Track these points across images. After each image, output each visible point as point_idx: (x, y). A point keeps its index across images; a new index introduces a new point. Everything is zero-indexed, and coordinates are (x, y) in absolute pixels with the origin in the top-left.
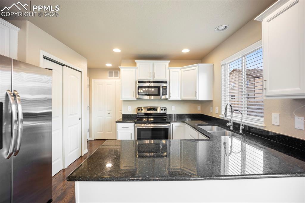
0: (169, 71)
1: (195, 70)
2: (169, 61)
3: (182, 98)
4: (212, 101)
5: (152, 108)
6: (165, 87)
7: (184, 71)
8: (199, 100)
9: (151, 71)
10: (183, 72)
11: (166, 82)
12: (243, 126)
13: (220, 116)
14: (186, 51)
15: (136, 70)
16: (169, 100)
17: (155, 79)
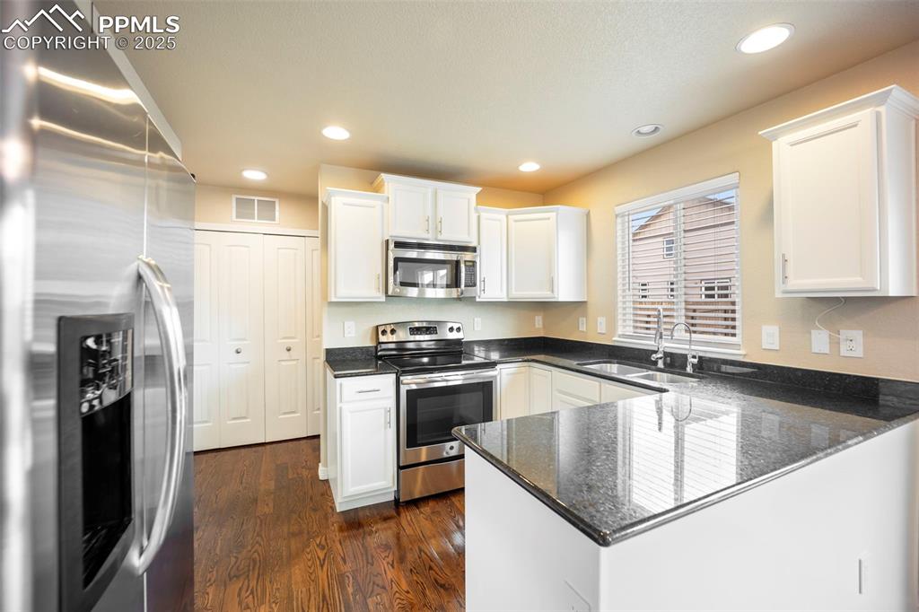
0: (479, 217)
1: (547, 221)
2: (479, 189)
3: (510, 296)
4: (585, 302)
5: (425, 325)
6: (471, 264)
7: (516, 221)
8: (560, 300)
9: (429, 213)
10: (512, 224)
11: (474, 249)
12: (694, 357)
13: (614, 339)
14: (529, 167)
15: (385, 205)
16: (478, 300)
17: (440, 237)
